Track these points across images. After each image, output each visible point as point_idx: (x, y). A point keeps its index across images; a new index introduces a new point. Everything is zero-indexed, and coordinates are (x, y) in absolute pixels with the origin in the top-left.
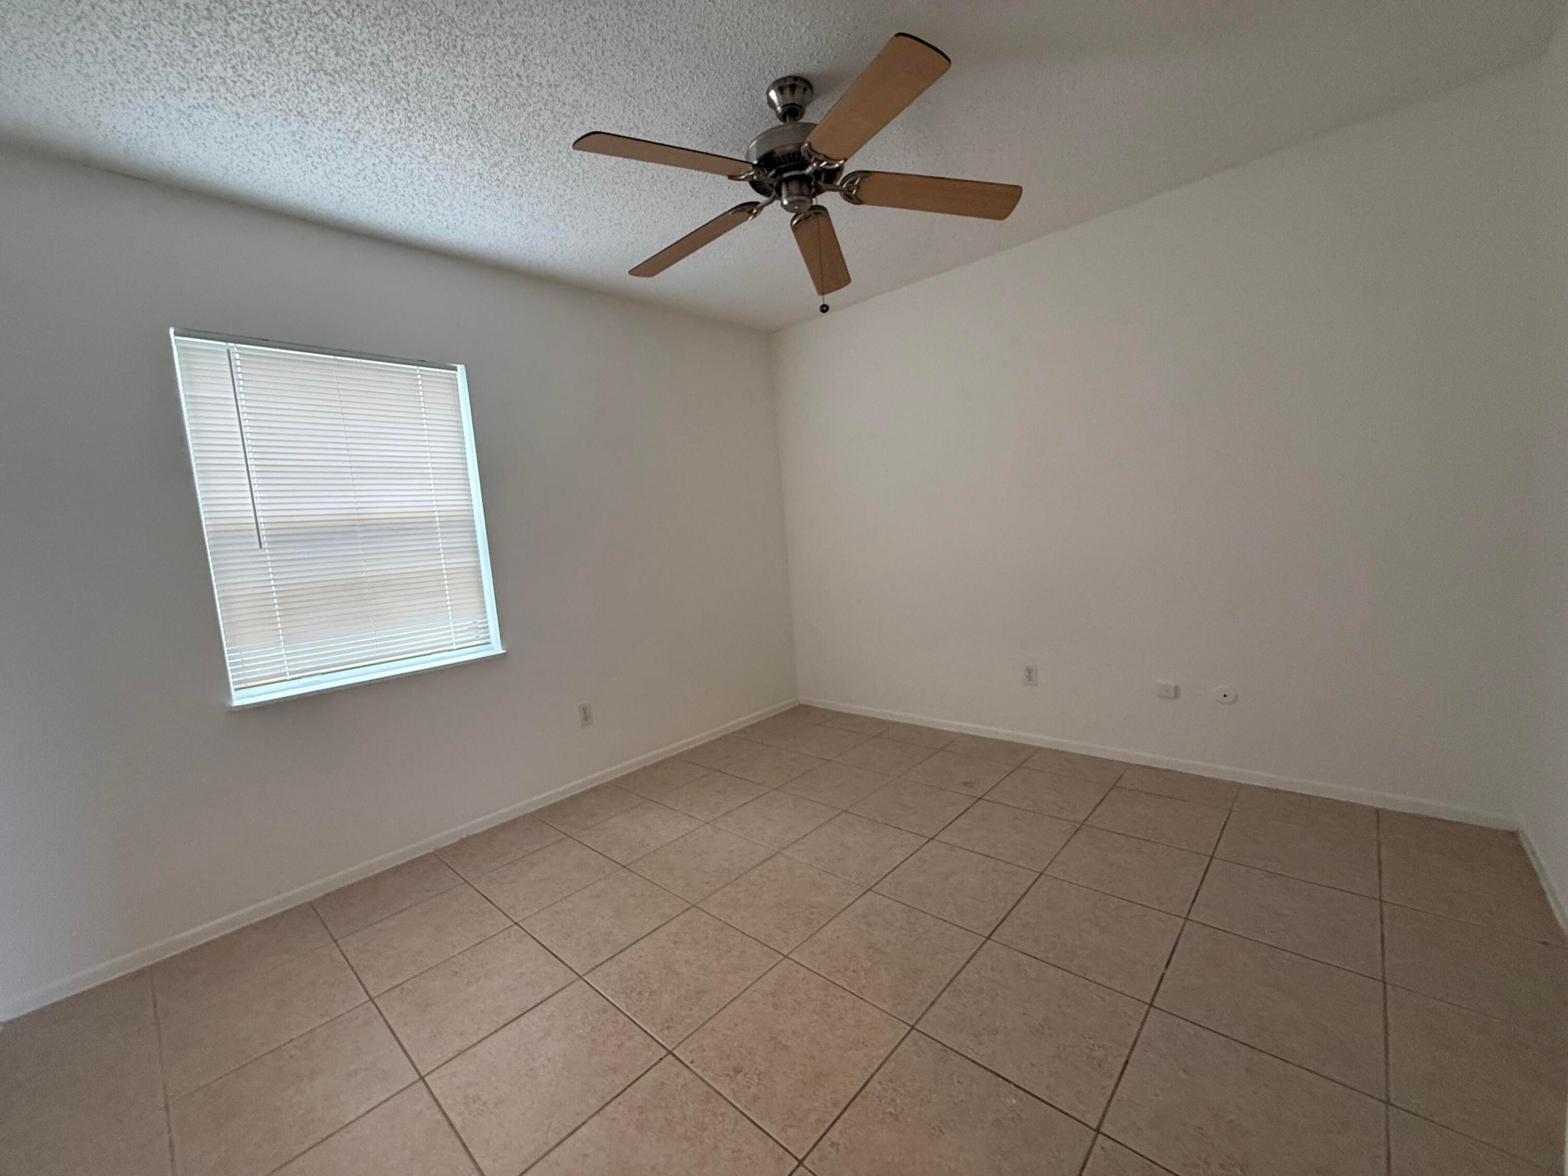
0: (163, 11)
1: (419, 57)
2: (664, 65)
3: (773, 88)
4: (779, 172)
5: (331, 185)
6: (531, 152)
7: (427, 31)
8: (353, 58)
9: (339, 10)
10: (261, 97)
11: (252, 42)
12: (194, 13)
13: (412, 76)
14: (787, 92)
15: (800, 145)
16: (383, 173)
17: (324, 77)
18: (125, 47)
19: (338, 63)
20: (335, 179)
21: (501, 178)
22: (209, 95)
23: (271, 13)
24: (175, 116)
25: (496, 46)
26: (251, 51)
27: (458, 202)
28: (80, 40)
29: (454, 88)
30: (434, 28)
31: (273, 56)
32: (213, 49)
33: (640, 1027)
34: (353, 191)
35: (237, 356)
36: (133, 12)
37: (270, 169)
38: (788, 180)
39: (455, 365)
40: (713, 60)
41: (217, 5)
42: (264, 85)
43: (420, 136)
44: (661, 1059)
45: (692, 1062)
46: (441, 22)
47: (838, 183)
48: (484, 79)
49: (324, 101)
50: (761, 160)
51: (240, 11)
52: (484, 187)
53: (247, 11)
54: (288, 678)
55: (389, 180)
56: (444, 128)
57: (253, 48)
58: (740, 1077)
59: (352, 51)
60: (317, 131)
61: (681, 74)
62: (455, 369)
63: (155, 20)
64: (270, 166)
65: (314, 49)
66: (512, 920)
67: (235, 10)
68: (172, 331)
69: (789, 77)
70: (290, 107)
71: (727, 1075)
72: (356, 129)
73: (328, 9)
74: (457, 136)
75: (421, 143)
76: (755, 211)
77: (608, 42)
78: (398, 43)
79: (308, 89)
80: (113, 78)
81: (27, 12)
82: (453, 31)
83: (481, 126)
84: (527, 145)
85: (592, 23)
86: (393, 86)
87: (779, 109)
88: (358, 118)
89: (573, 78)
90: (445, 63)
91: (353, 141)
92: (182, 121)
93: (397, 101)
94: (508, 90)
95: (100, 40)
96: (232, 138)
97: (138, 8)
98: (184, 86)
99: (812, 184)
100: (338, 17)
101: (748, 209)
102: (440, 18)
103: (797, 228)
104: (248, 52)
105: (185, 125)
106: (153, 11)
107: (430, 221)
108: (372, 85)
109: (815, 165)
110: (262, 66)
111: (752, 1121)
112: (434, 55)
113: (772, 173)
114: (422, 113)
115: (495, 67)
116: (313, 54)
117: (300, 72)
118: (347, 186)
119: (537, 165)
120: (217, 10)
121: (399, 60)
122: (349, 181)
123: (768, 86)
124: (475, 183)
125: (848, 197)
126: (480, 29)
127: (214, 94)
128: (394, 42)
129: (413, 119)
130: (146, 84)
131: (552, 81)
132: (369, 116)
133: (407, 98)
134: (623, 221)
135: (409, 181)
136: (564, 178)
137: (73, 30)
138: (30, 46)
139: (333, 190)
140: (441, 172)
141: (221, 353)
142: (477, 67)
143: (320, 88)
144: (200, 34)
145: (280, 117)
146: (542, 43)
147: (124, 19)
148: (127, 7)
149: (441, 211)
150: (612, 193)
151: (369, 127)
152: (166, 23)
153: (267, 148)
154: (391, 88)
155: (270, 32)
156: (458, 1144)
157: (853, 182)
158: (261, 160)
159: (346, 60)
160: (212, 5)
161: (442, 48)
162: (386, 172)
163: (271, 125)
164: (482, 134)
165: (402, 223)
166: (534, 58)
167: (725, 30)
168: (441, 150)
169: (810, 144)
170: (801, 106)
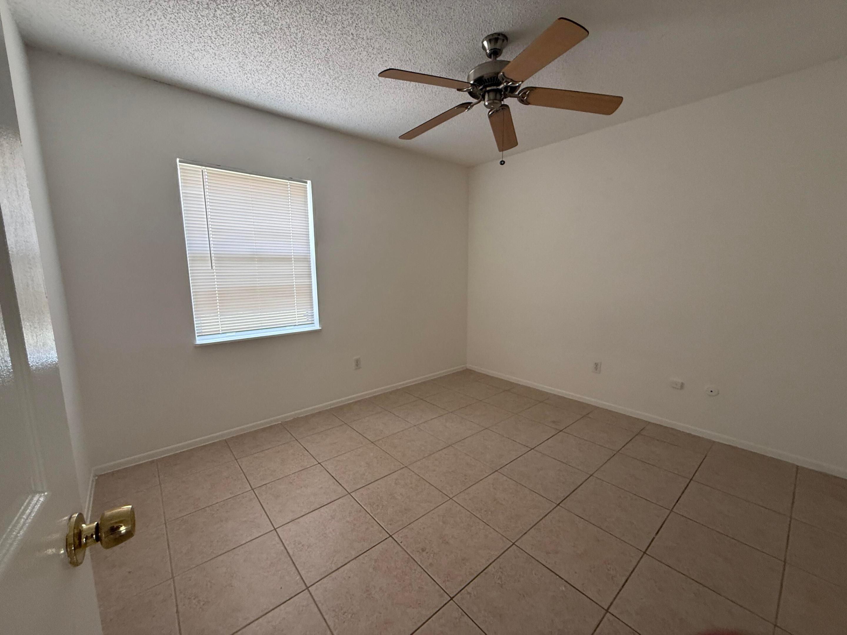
0: (187, 5)
1: (304, 26)
2: (428, 28)
3: (486, 40)
4: (485, 87)
5: (255, 87)
6: (354, 73)
7: (309, 12)
8: (272, 26)
9: (268, 3)
10: (227, 46)
11: (226, 19)
12: (201, 6)
13: (300, 35)
14: (493, 42)
15: (498, 73)
16: (280, 82)
17: (257, 35)
18: (168, 23)
19: (264, 29)
20: (256, 85)
21: (337, 84)
22: (203, 44)
23: (236, 5)
24: (187, 54)
25: (343, 20)
26: (224, 23)
27: (314, 97)
28: (149, 20)
29: (319, 41)
30: (313, 11)
31: (235, 25)
32: (208, 23)
33: (377, 521)
34: (265, 91)
35: (206, 173)
36: (174, 6)
37: (226, 80)
38: (489, 92)
39: (306, 181)
40: (455, 25)
41: (212, 2)
42: (229, 40)
43: (300, 64)
44: (386, 539)
45: (401, 542)
46: (317, 8)
47: (517, 93)
48: (335, 35)
49: (256, 47)
50: (475, 81)
51: (222, 5)
52: (329, 90)
53: (225, 5)
54: (221, 332)
55: (283, 85)
56: (312, 60)
57: (226, 22)
58: (424, 554)
59: (272, 23)
60: (251, 61)
61: (437, 33)
62: (306, 183)
63: (183, 10)
64: (227, 78)
65: (254, 22)
66: (317, 461)
67: (219, 4)
68: (178, 160)
69: (495, 34)
70: (240, 50)
71: (418, 551)
72: (269, 60)
73: (263, 3)
74: (318, 64)
75: (300, 67)
76: (469, 107)
77: (400, 17)
78: (295, 18)
79: (249, 42)
80: (161, 37)
81: (127, 7)
82: (322, 12)
83: (330, 59)
84: (353, 69)
85: (393, 7)
86: (290, 39)
87: (488, 51)
88: (271, 55)
89: (380, 35)
90: (316, 28)
91: (267, 67)
92: (190, 57)
93: (291, 47)
94: (346, 42)
95: (158, 19)
96: (211, 65)
97: (176, 4)
98: (192, 40)
99: (502, 93)
100: (267, 6)
101: (466, 106)
102: (316, 6)
103: (491, 116)
104: (224, 24)
105: (191, 59)
106: (183, 5)
107: (300, 106)
108: (279, 39)
109: (505, 84)
110: (229, 31)
111: (429, 575)
112: (311, 25)
113: (481, 87)
114: (302, 53)
115: (341, 30)
116: (253, 24)
117: (246, 33)
118: (262, 89)
119: (356, 79)
120: (212, 5)
121: (294, 27)
122: (263, 86)
123: (483, 38)
124: (324, 88)
125: (522, 101)
126: (336, 11)
127: (206, 44)
128: (293, 18)
129: (297, 56)
130: (176, 40)
131: (369, 37)
132: (276, 54)
133: (296, 46)
134: (397, 108)
135: (292, 86)
136: (369, 85)
137: (146, 15)
138: (127, 23)
139: (255, 90)
140: (308, 82)
141: (199, 171)
142: (332, 30)
143: (255, 41)
144: (202, 16)
145: (234, 55)
146: (366, 18)
147: (169, 9)
148: (171, 3)
149: (306, 101)
150: (393, 93)
151: (276, 60)
152: (188, 11)
153: (226, 69)
154: (288, 41)
155: (234, 14)
156: (291, 562)
157: (525, 93)
158: (224, 75)
159: (269, 27)
160: (210, 2)
161: (316, 21)
162: (282, 82)
163: (230, 58)
164: (331, 63)
165: (286, 107)
166: (361, 25)
167: (463, 10)
168: (309, 71)
169: (503, 73)
170: (500, 50)
